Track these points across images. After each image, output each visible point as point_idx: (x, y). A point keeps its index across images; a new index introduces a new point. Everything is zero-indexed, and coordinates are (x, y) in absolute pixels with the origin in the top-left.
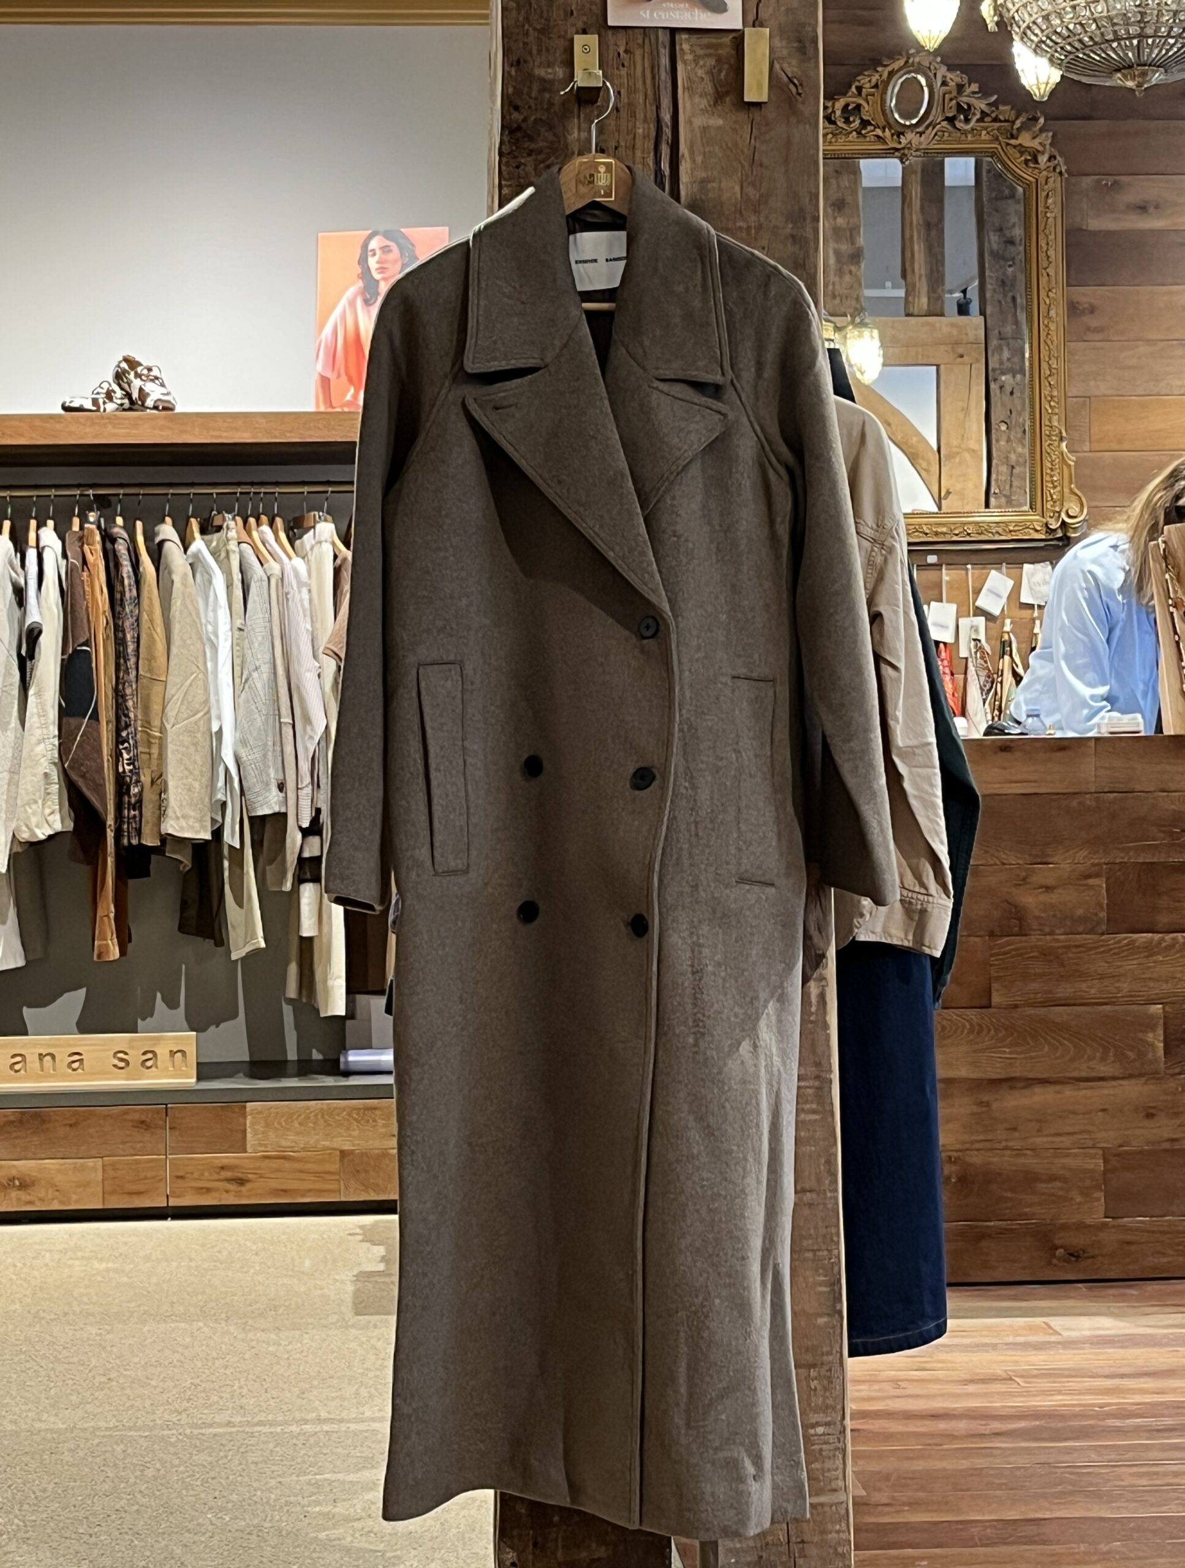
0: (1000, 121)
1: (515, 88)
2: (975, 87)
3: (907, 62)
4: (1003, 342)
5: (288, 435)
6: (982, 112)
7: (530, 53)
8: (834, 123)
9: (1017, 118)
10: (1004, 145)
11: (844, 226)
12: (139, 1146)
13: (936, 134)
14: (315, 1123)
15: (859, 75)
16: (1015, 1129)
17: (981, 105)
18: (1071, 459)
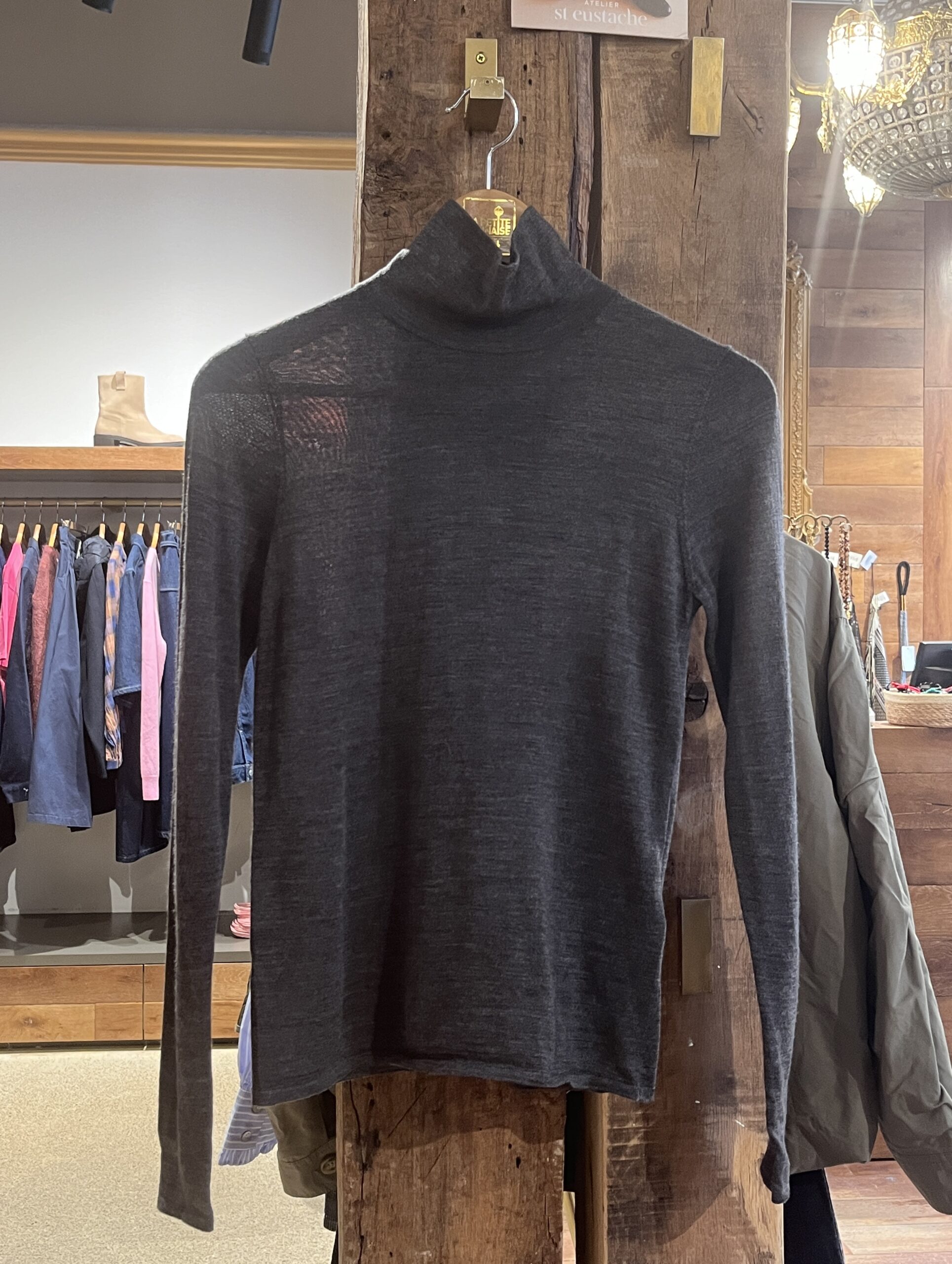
1: (384, 108)
7: (406, 62)
12: (123, 994)
18: (810, 492)
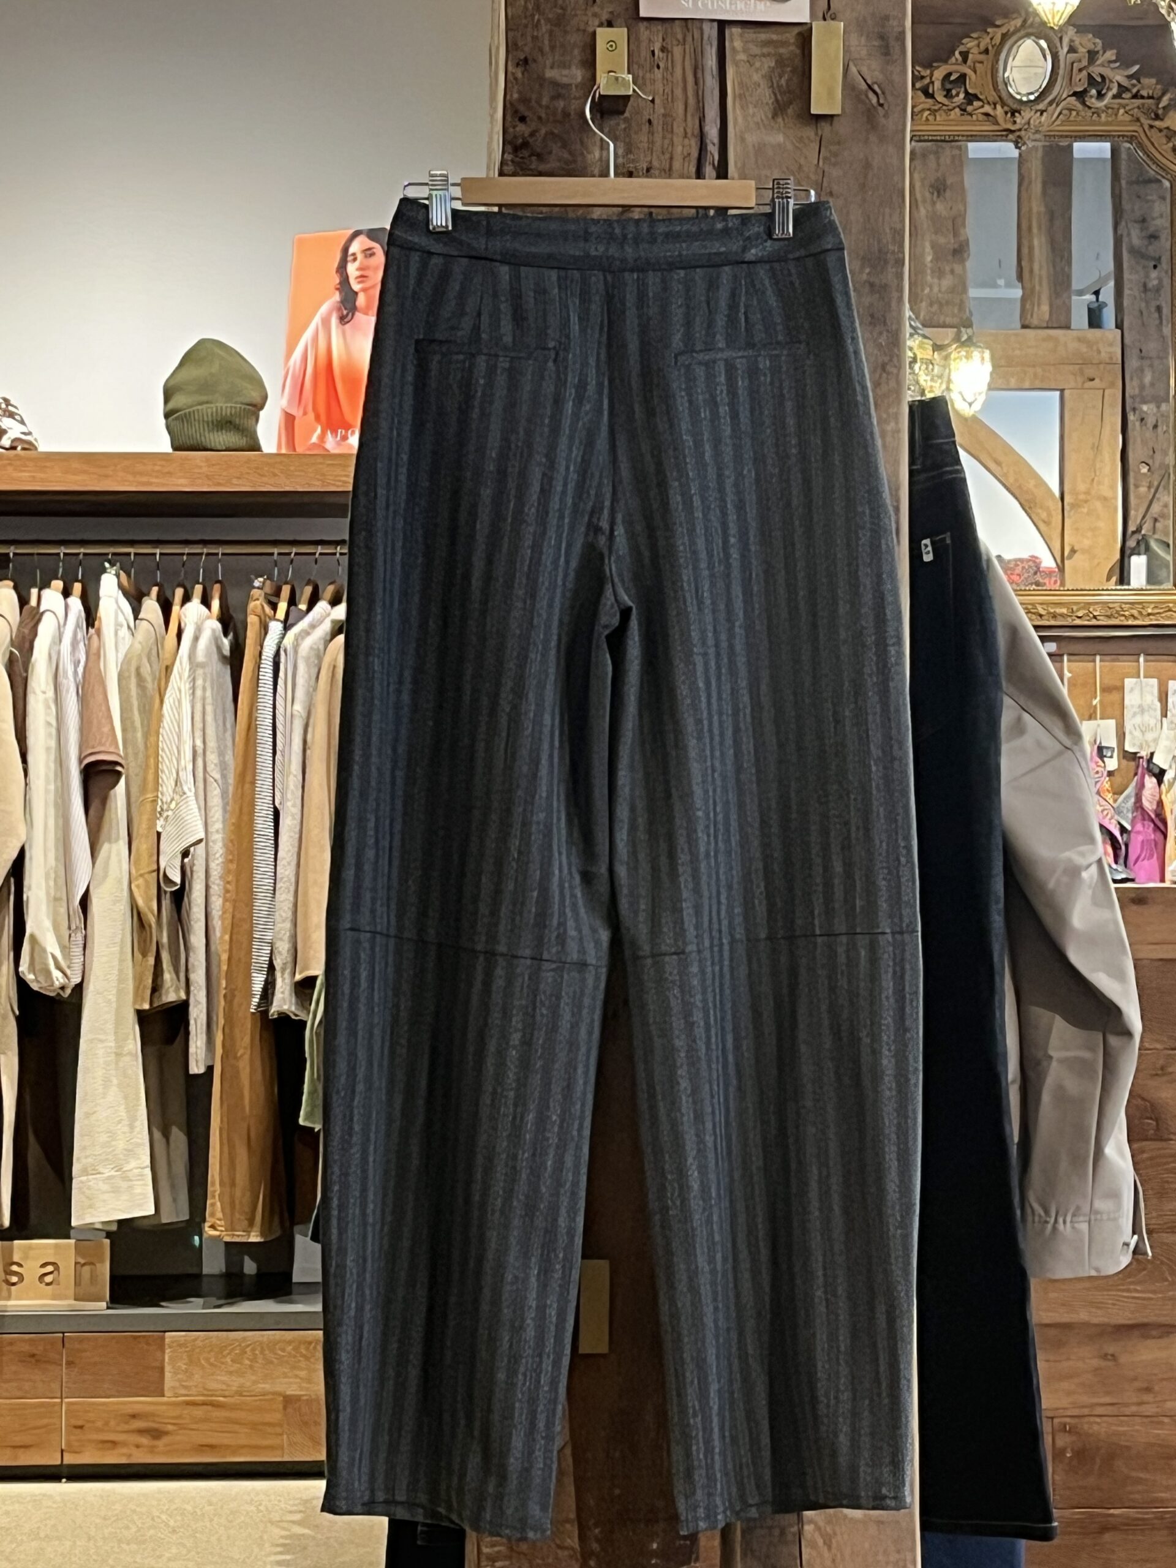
0: (1143, 97)
1: (519, 92)
2: (1110, 55)
3: (1025, 21)
4: (1147, 362)
5: (235, 481)
6: (1120, 85)
7: (541, 50)
8: (932, 96)
9: (1163, 94)
10: (1146, 127)
11: (944, 213)
12: (27, 1386)
13: (1060, 113)
14: (251, 1360)
15: (963, 38)
16: (1148, 1390)
17: (1119, 77)
